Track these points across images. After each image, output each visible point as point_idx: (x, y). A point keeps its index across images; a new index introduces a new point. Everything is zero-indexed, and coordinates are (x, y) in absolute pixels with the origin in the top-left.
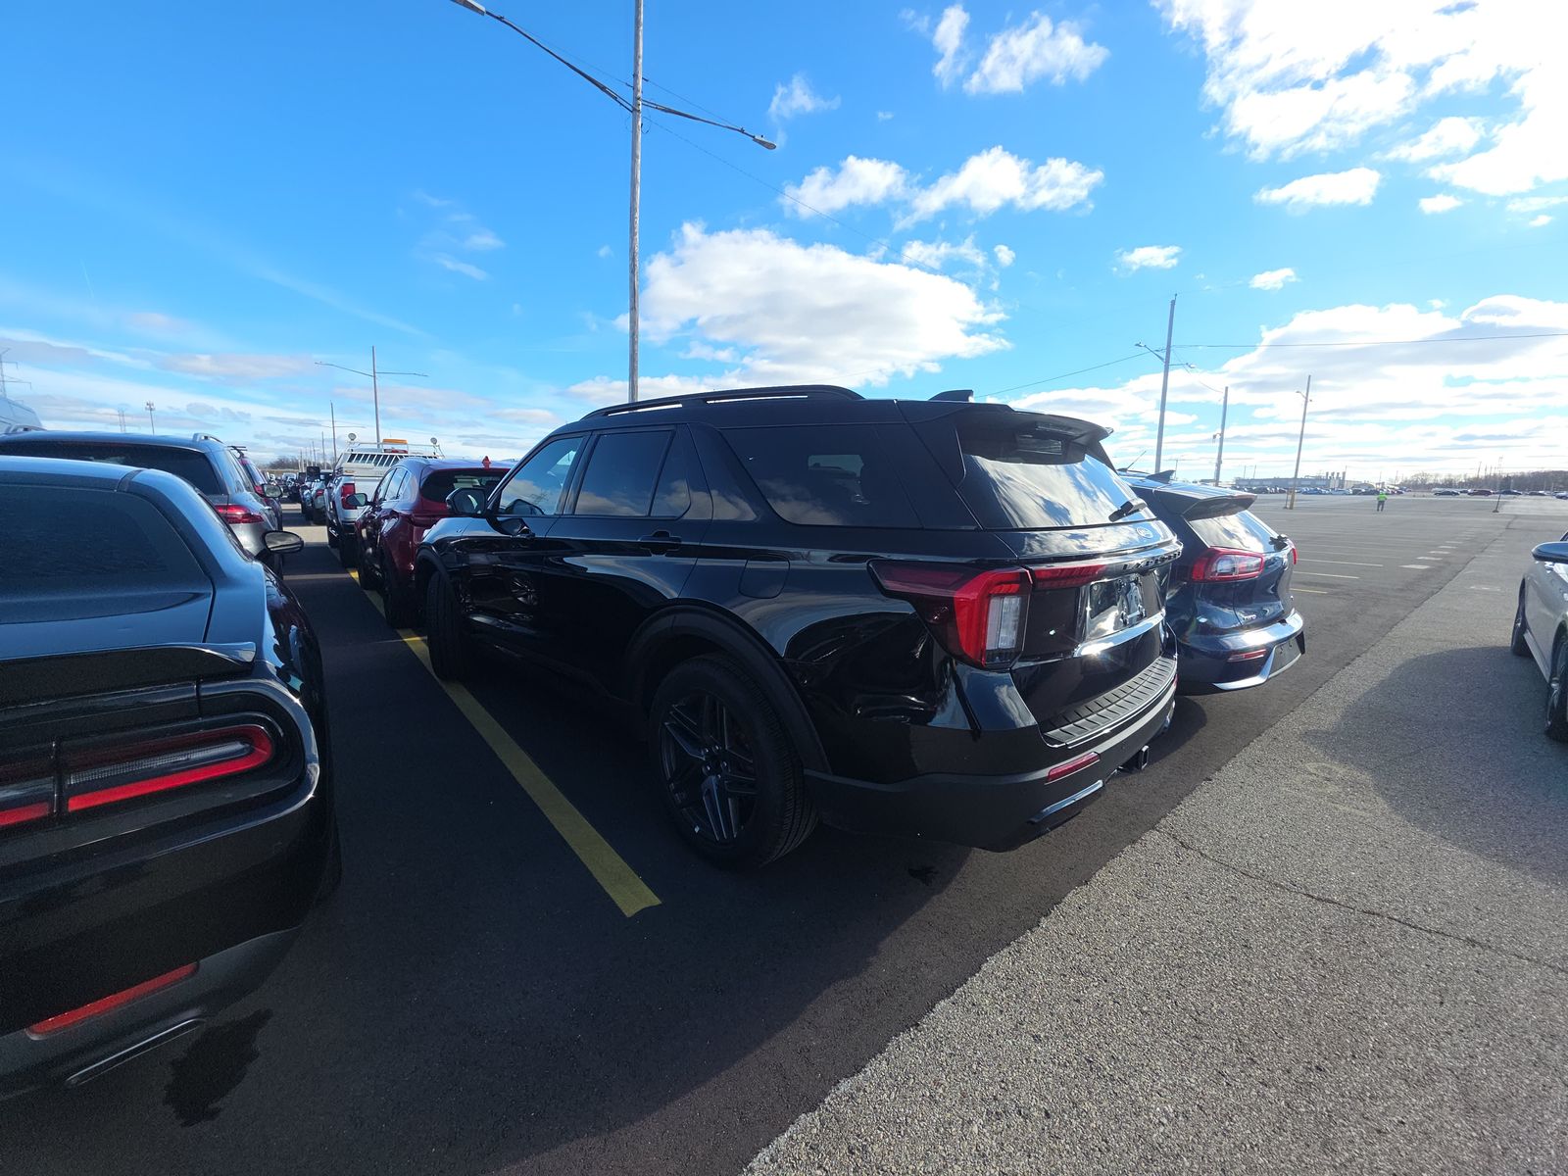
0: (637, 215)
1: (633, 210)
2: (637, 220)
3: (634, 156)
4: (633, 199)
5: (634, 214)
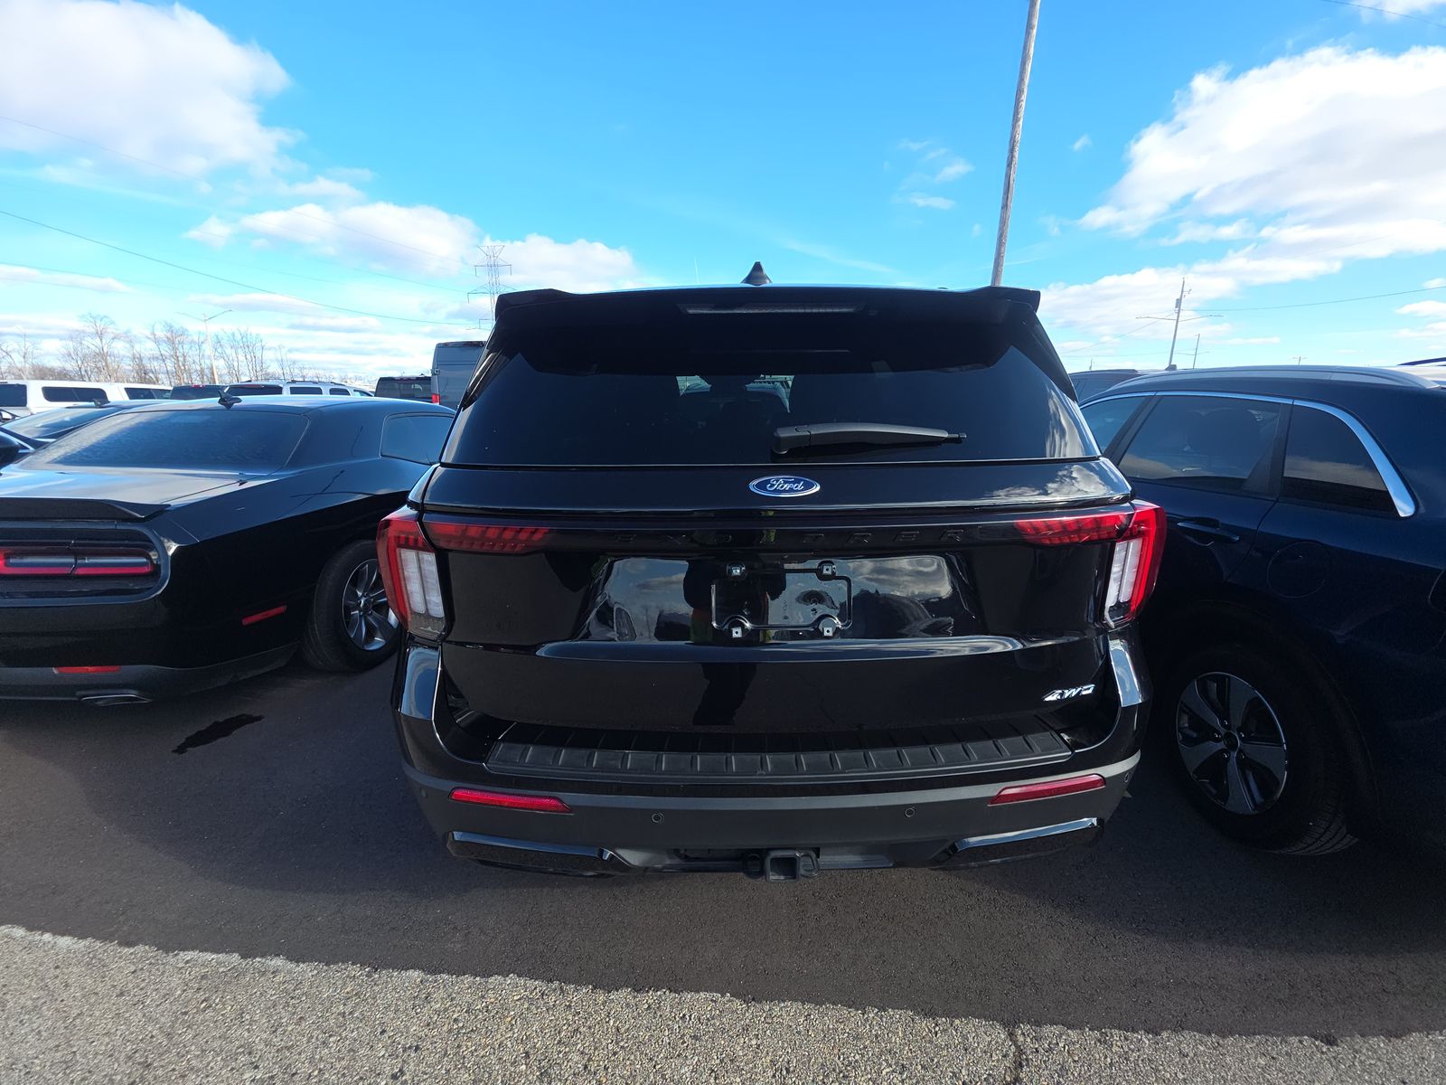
0: (1024, 97)
1: (1019, 92)
2: (1023, 104)
3: (1029, 27)
4: (1021, 80)
5: (1020, 96)
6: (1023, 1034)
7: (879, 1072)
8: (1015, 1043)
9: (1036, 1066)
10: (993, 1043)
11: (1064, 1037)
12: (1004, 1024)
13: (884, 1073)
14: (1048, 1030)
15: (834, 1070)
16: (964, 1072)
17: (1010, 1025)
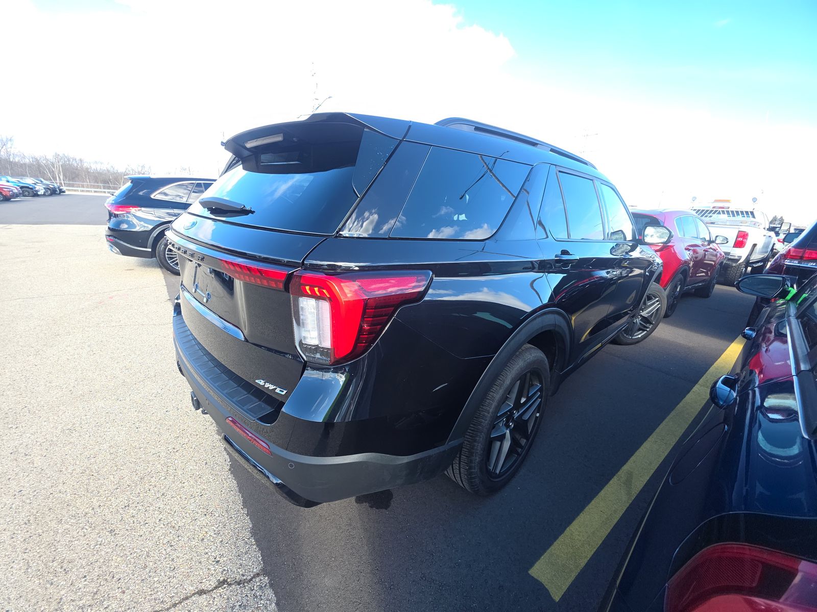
6: (261, 580)
7: (213, 525)
8: (254, 577)
9: (242, 592)
10: (249, 567)
11: (268, 602)
12: (263, 569)
13: (213, 527)
14: (270, 593)
15: (208, 510)
16: (225, 559)
17: (264, 572)
